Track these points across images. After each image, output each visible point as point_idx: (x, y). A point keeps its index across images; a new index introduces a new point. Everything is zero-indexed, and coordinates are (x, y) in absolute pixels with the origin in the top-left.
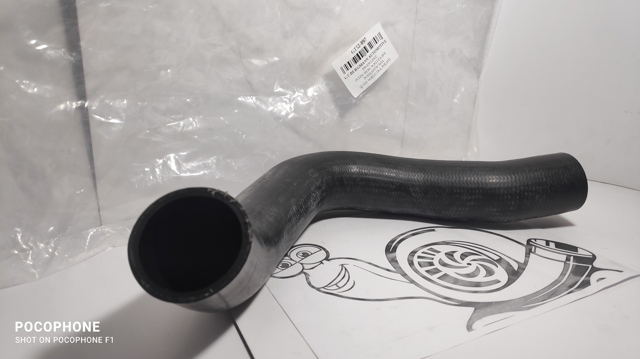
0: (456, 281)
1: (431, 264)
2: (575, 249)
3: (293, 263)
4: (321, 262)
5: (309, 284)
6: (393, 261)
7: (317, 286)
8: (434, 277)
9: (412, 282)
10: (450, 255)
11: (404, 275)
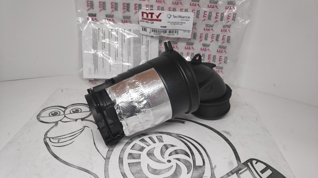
1: (142, 149)
3: (62, 113)
4: (76, 120)
5: (47, 132)
7: (49, 135)
10: (166, 147)
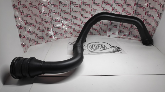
0: (94, 49)
1: (93, 47)
2: (120, 48)
6: (88, 45)
8: (91, 48)
9: (87, 48)
10: (97, 46)
11: (87, 47)
